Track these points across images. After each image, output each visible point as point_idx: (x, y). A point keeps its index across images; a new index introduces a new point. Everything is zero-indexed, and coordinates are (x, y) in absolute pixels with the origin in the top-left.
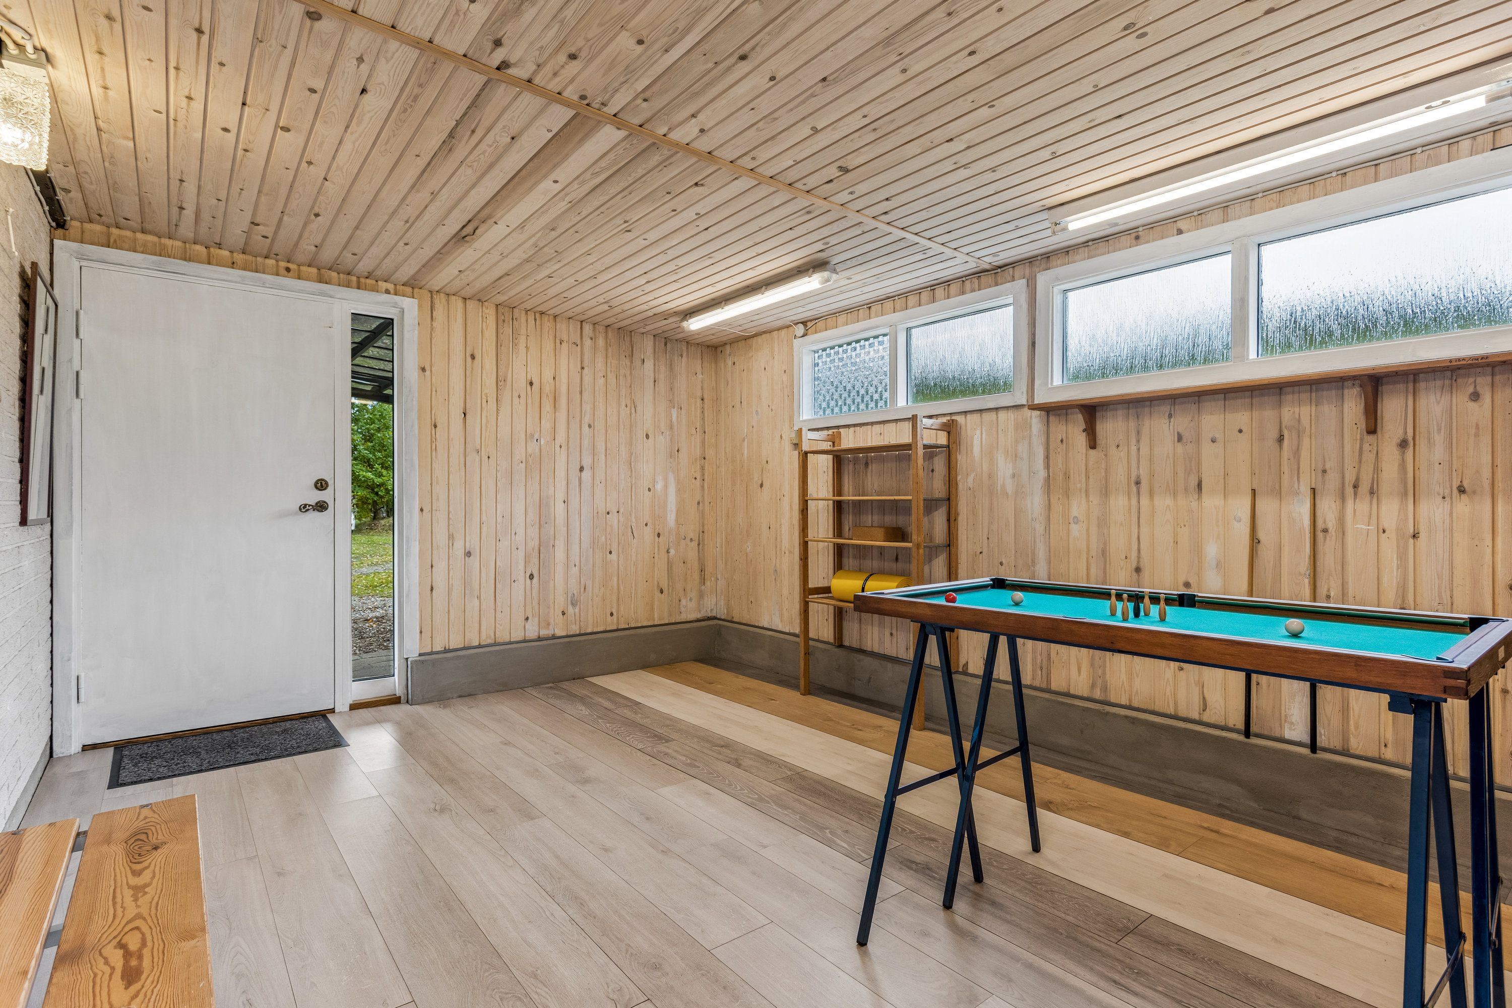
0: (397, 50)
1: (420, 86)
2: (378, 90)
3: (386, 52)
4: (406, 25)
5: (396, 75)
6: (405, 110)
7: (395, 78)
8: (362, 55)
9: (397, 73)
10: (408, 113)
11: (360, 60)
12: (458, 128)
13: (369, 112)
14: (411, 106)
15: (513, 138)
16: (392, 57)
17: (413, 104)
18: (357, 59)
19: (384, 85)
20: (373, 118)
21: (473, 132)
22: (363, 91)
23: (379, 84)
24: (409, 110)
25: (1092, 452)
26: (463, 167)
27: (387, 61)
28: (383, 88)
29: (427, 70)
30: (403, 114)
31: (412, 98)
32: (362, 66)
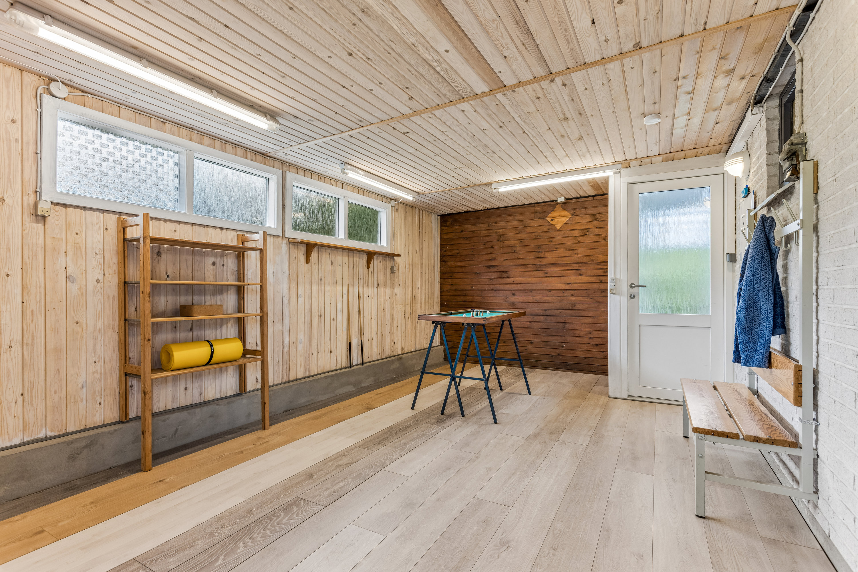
0: (595, 56)
1: (572, 49)
2: (588, 32)
3: (599, 53)
4: (600, 69)
5: (586, 46)
6: (566, 30)
7: (586, 44)
8: (607, 43)
9: (587, 47)
10: (563, 30)
11: (607, 41)
12: (532, 41)
13: (582, 13)
14: (566, 36)
15: (505, 57)
16: (594, 52)
17: (566, 38)
18: (608, 40)
19: (588, 37)
20: (576, 11)
21: (524, 45)
22: (593, 22)
23: (590, 35)
24: (564, 32)
25: (307, 265)
26: (494, 15)
27: (595, 49)
28: (587, 35)
29: (576, 58)
30: (565, 27)
31: (570, 40)
32: (604, 39)
